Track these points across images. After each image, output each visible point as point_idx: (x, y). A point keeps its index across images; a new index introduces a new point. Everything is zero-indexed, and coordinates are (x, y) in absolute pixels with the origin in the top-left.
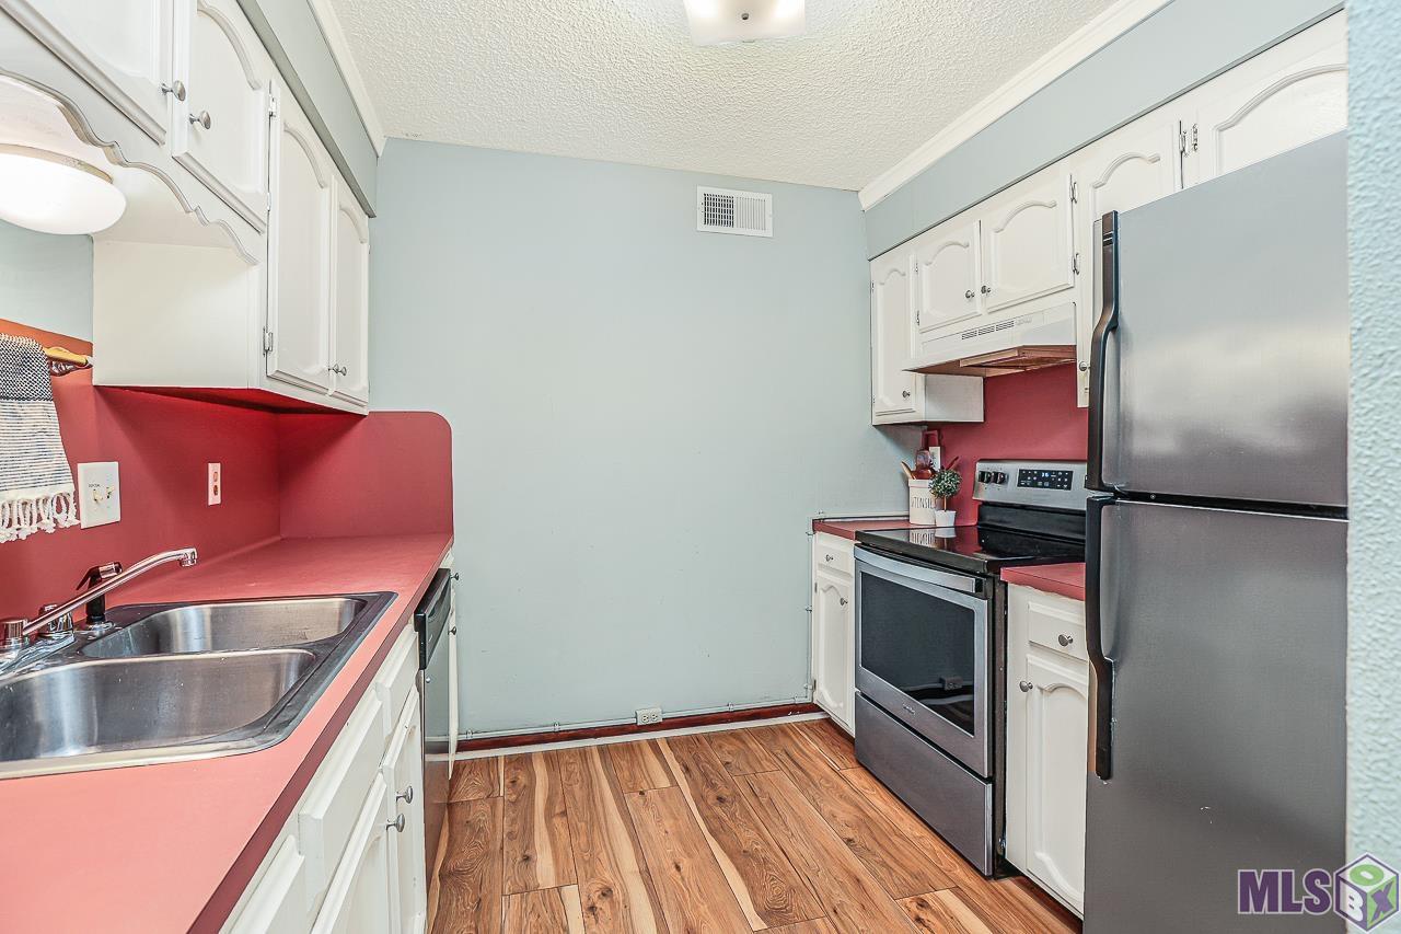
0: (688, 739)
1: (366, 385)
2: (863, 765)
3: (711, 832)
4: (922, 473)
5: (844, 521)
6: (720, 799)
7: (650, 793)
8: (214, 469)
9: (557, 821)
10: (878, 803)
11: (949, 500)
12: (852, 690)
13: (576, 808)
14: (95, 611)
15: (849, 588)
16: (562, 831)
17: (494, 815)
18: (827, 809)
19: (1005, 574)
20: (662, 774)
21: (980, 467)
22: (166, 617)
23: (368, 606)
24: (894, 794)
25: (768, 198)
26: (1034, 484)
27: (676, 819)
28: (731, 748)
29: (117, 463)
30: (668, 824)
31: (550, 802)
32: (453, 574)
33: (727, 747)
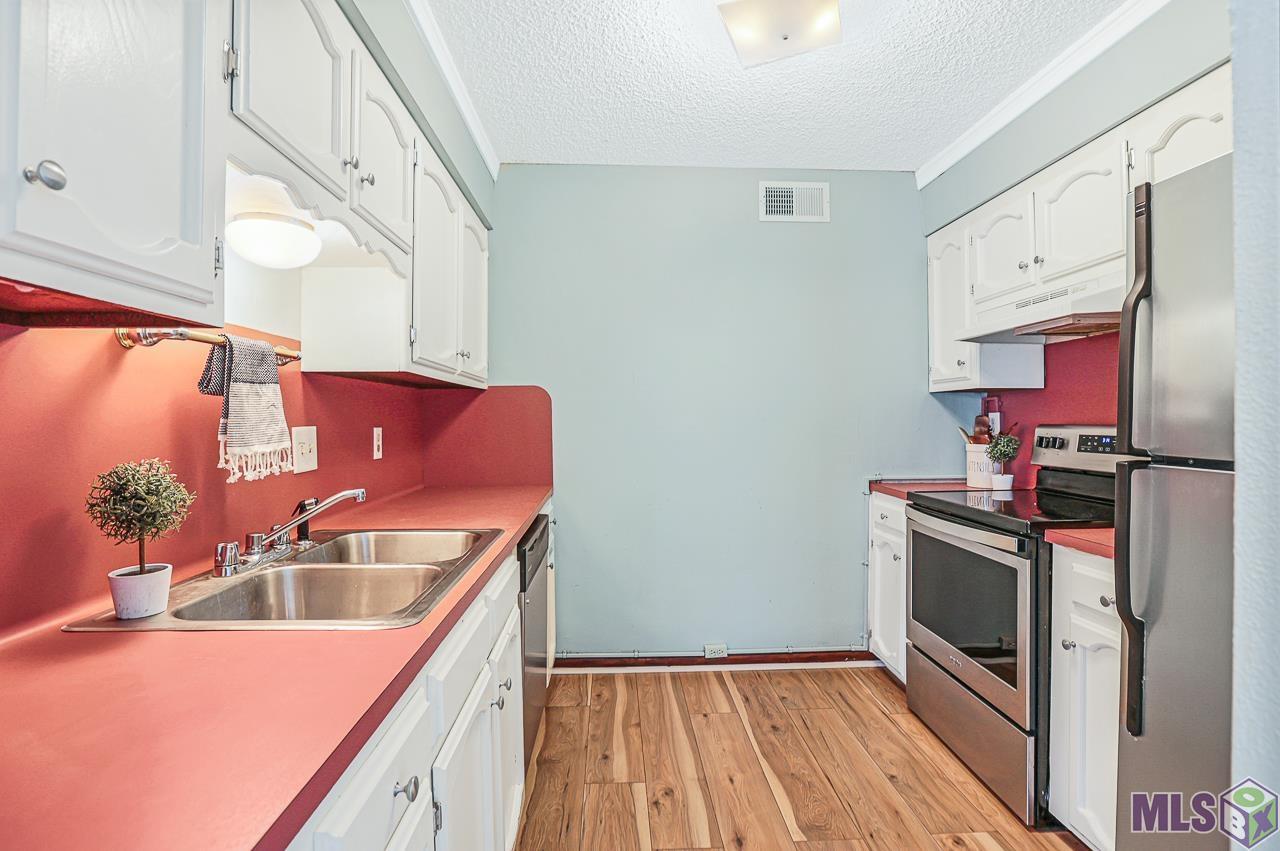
0: (750, 673)
1: (486, 365)
2: (914, 712)
3: (764, 754)
4: (980, 438)
5: (900, 482)
6: (774, 728)
7: (712, 716)
8: (378, 432)
9: (633, 731)
10: (925, 747)
11: (1006, 463)
12: (903, 641)
13: (649, 722)
14: (303, 532)
15: (901, 544)
16: (636, 739)
17: (582, 720)
18: (873, 746)
19: (1049, 535)
20: (724, 701)
21: (1040, 432)
22: (346, 540)
23: (482, 539)
24: (942, 741)
25: (825, 186)
26: (1094, 450)
27: (733, 740)
28: (788, 685)
29: (315, 428)
30: (727, 744)
31: (627, 715)
32: (551, 519)
33: (785, 684)
